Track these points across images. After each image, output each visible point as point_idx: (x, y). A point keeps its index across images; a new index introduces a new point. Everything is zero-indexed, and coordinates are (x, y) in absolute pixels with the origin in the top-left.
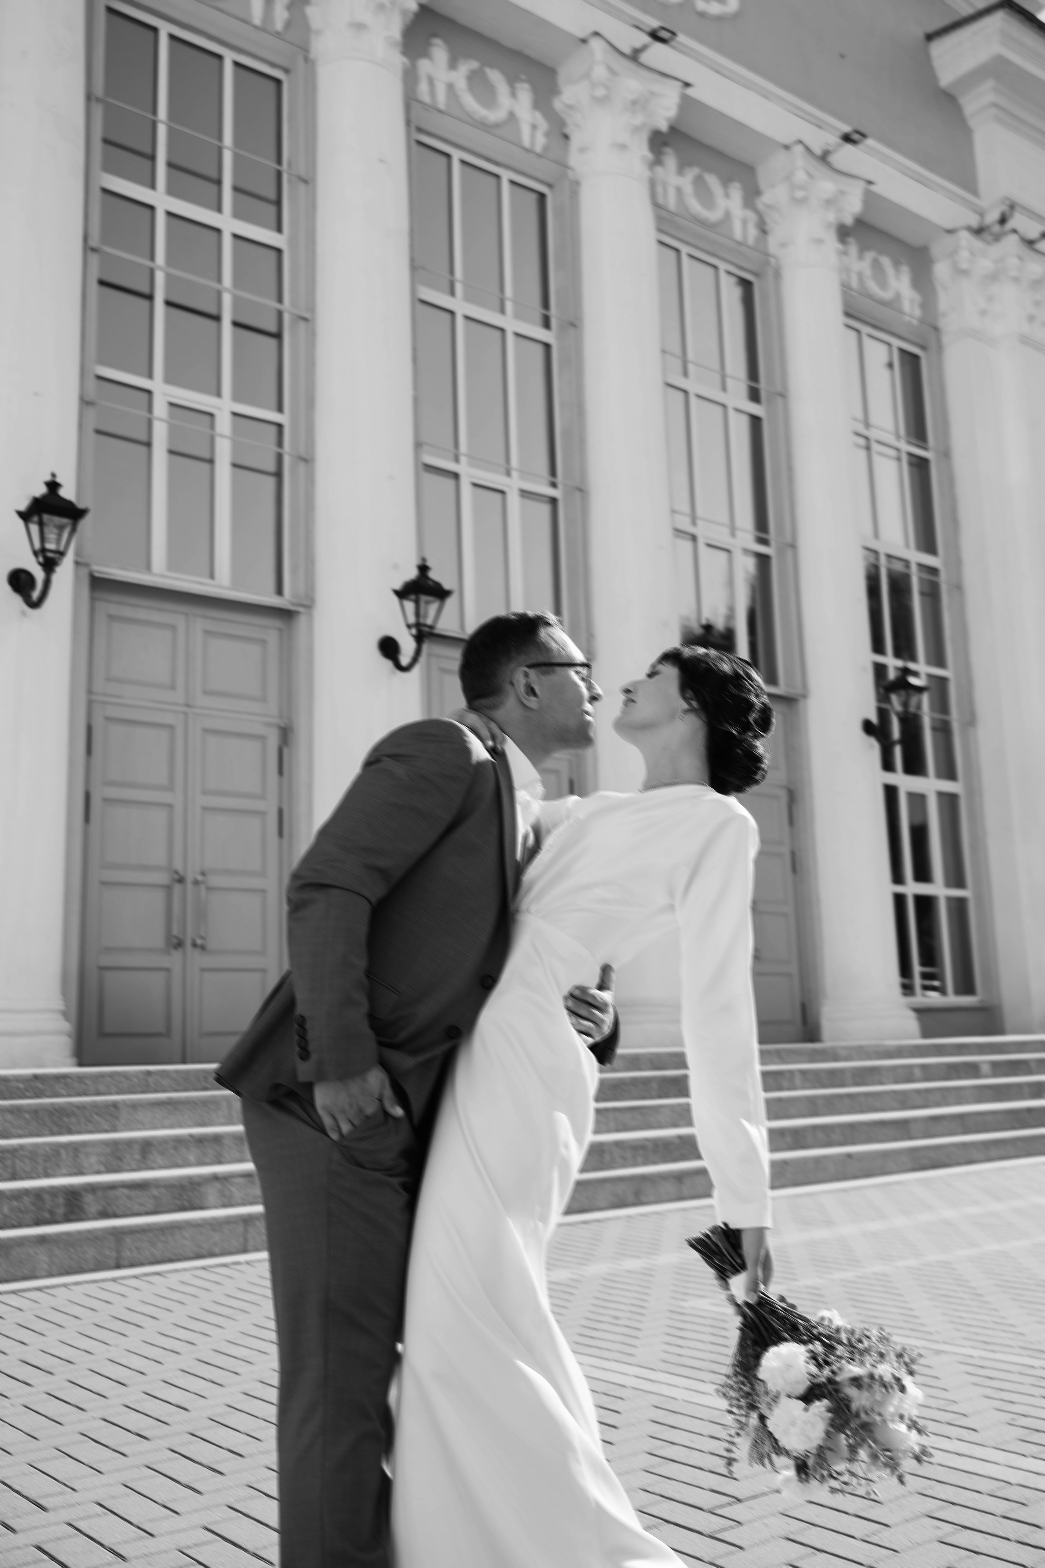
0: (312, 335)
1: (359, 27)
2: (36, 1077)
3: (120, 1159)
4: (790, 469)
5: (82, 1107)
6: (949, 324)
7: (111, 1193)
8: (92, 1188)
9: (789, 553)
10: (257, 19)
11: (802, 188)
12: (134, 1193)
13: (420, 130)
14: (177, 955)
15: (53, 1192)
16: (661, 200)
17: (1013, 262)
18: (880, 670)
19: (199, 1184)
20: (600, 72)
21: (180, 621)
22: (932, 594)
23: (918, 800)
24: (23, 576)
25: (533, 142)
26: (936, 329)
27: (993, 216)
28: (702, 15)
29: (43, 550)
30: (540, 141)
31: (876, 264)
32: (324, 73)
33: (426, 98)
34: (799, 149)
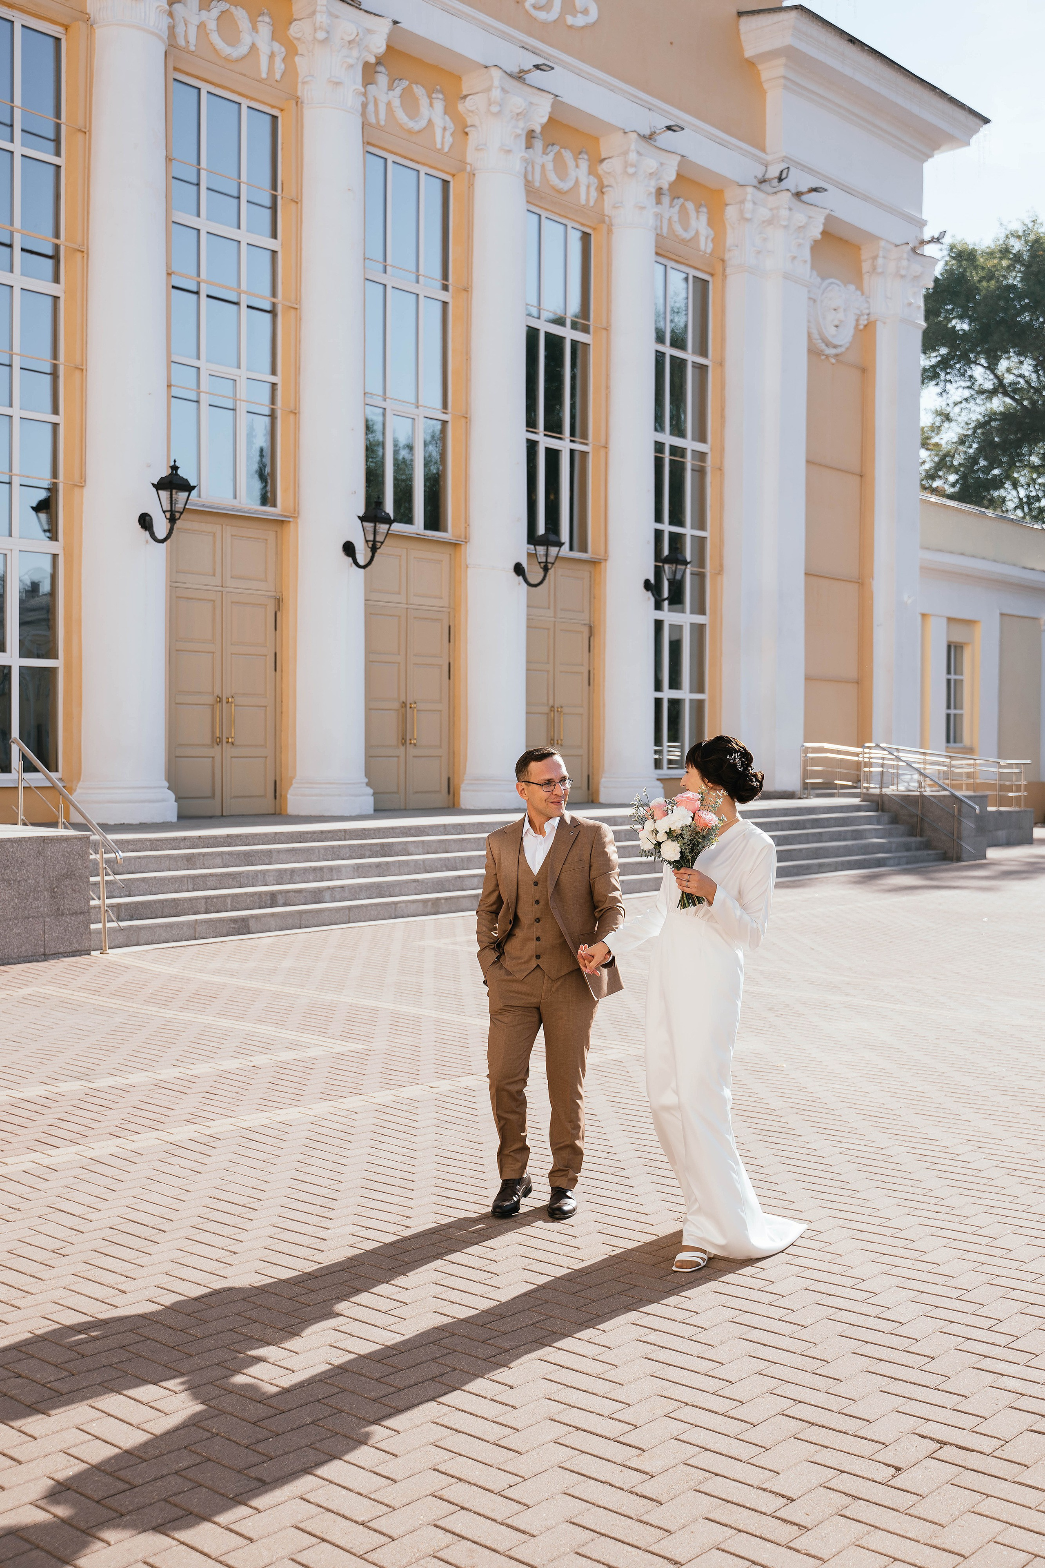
0: (299, 320)
1: (338, 84)
2: (228, 836)
3: (282, 878)
4: (608, 387)
5: (257, 852)
6: (734, 258)
7: (288, 894)
8: (280, 892)
9: (603, 452)
10: (264, 75)
11: (632, 165)
12: (297, 895)
13: (368, 143)
14: (218, 748)
15: (266, 893)
16: (530, 178)
17: (784, 213)
18: (658, 534)
19: (322, 891)
20: (496, 94)
21: (217, 529)
22: (700, 472)
23: (676, 629)
24: (147, 518)
25: (443, 144)
26: (723, 261)
27: (773, 172)
28: (570, 27)
29: (171, 511)
30: (449, 139)
31: (683, 210)
32: (308, 114)
33: (372, 120)
34: (634, 136)
